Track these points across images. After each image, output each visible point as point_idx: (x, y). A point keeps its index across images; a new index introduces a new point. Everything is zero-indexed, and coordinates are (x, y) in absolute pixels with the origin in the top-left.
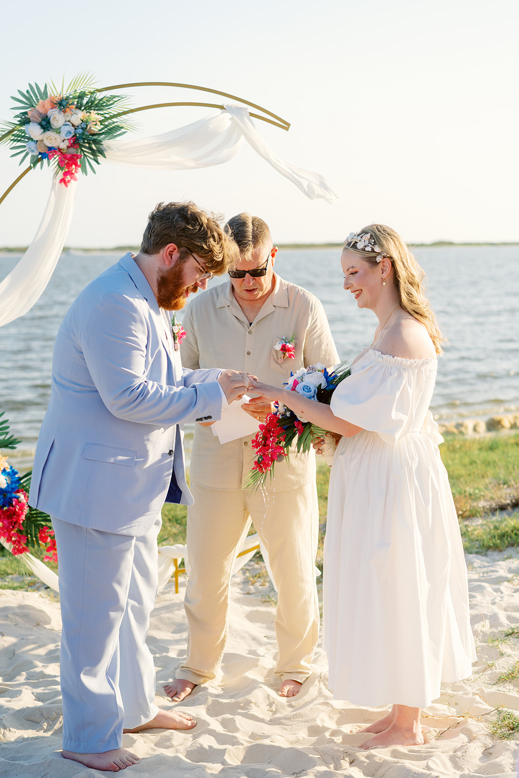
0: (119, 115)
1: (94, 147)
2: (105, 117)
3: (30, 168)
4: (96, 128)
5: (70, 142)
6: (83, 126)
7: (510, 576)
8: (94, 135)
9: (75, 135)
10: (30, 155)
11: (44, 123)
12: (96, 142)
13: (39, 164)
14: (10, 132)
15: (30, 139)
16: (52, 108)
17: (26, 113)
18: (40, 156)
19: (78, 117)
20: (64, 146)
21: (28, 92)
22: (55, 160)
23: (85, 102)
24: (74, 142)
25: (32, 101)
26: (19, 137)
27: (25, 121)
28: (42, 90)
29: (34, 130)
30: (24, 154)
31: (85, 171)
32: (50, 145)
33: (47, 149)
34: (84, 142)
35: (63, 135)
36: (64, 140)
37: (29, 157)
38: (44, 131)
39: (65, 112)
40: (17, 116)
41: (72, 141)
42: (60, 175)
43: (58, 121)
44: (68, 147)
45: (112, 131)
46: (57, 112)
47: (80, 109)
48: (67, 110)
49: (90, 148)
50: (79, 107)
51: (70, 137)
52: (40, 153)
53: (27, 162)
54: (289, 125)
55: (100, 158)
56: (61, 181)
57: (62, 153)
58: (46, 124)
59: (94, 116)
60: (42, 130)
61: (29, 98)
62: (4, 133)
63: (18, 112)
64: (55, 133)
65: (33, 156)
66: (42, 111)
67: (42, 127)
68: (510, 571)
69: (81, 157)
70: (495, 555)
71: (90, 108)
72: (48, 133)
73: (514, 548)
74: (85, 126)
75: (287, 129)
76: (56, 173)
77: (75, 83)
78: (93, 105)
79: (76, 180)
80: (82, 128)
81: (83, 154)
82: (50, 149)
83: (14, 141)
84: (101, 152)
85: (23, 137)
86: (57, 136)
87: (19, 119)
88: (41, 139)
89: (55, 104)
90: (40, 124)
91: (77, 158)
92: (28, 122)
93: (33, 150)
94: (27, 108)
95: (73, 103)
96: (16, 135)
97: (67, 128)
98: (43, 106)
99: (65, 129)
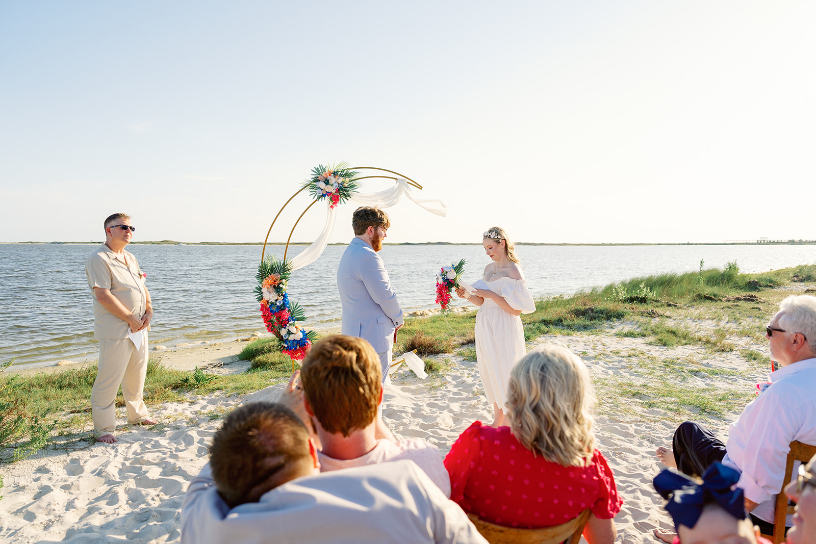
0: (355, 180)
1: (345, 192)
2: (351, 180)
3: (317, 200)
4: (346, 185)
8: (346, 188)
9: (339, 188)
11: (326, 182)
12: (346, 191)
13: (321, 199)
14: (310, 184)
15: (319, 188)
16: (330, 175)
17: (318, 177)
18: (322, 196)
19: (341, 180)
20: (334, 192)
21: (317, 168)
22: (328, 198)
23: (344, 174)
27: (316, 180)
28: (325, 167)
29: (322, 185)
30: (314, 195)
31: (341, 203)
32: (327, 191)
33: (326, 193)
34: (342, 191)
35: (334, 187)
36: (333, 189)
37: (317, 196)
39: (335, 177)
40: (312, 178)
41: (337, 190)
42: (331, 204)
43: (332, 181)
45: (352, 187)
46: (332, 177)
49: (344, 194)
50: (341, 176)
52: (322, 194)
53: (316, 198)
55: (348, 198)
57: (332, 195)
58: (327, 182)
59: (347, 180)
60: (325, 185)
61: (319, 171)
62: (306, 185)
63: (313, 176)
64: (330, 186)
66: (325, 176)
69: (340, 197)
71: (345, 176)
72: (328, 186)
74: (343, 184)
75: (421, 189)
76: (328, 203)
77: (339, 165)
79: (335, 207)
80: (341, 185)
83: (311, 189)
84: (349, 196)
85: (316, 187)
87: (314, 179)
88: (324, 188)
89: (331, 173)
90: (324, 182)
91: (338, 197)
92: (318, 181)
93: (320, 193)
94: (318, 175)
95: (339, 174)
96: (312, 186)
97: (336, 184)
98: (325, 174)
99: (334, 185)
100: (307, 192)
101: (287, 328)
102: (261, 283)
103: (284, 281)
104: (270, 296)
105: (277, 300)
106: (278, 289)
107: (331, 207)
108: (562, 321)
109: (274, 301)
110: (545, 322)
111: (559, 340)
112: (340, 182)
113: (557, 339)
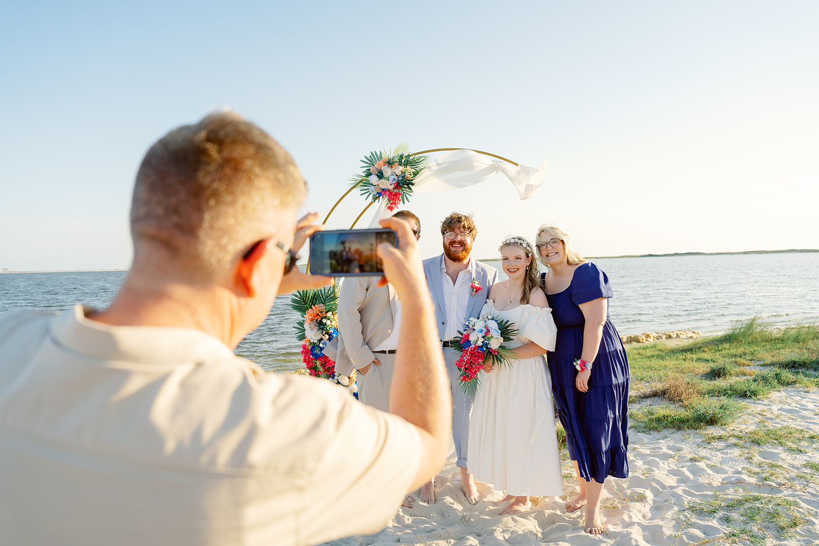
2: (416, 170)
3: (371, 203)
4: (410, 176)
5: (395, 185)
6: (402, 175)
7: (672, 453)
8: (409, 180)
9: (398, 181)
10: (372, 195)
11: (379, 174)
13: (377, 200)
14: (361, 181)
15: (372, 184)
16: (384, 165)
17: (370, 169)
18: (378, 195)
19: (399, 170)
20: (391, 188)
21: (370, 157)
22: (386, 197)
23: (403, 160)
24: (397, 185)
25: (373, 162)
26: (366, 184)
27: (369, 174)
28: (379, 155)
29: (374, 179)
30: (368, 194)
31: (403, 202)
32: (383, 188)
33: (382, 191)
34: (403, 185)
35: (391, 180)
36: (391, 185)
37: (371, 195)
38: (380, 179)
39: (391, 167)
40: (364, 172)
42: (389, 205)
43: (387, 173)
44: (394, 189)
46: (387, 168)
47: (401, 165)
48: (393, 166)
52: (378, 193)
53: (370, 199)
57: (390, 192)
58: (380, 175)
59: (408, 168)
61: (372, 160)
62: (358, 182)
63: (365, 169)
64: (386, 180)
65: (374, 195)
66: (378, 167)
68: (669, 448)
69: (402, 193)
70: (655, 434)
71: (407, 164)
73: (667, 430)
76: (387, 204)
77: (397, 149)
78: (408, 163)
80: (402, 177)
82: (383, 189)
83: (363, 186)
85: (368, 184)
86: (387, 182)
87: (366, 173)
88: (378, 184)
89: (386, 162)
90: (377, 175)
91: (399, 195)
92: (371, 174)
93: (374, 191)
94: (370, 166)
95: (397, 162)
96: (364, 183)
97: (393, 177)
98: (379, 164)
99: (392, 178)
101: (336, 377)
102: (303, 316)
103: (329, 314)
104: (312, 335)
105: (322, 339)
106: (321, 326)
107: (390, 209)
109: (316, 341)
110: (793, 366)
111: (811, 399)
112: (399, 173)
113: (808, 397)
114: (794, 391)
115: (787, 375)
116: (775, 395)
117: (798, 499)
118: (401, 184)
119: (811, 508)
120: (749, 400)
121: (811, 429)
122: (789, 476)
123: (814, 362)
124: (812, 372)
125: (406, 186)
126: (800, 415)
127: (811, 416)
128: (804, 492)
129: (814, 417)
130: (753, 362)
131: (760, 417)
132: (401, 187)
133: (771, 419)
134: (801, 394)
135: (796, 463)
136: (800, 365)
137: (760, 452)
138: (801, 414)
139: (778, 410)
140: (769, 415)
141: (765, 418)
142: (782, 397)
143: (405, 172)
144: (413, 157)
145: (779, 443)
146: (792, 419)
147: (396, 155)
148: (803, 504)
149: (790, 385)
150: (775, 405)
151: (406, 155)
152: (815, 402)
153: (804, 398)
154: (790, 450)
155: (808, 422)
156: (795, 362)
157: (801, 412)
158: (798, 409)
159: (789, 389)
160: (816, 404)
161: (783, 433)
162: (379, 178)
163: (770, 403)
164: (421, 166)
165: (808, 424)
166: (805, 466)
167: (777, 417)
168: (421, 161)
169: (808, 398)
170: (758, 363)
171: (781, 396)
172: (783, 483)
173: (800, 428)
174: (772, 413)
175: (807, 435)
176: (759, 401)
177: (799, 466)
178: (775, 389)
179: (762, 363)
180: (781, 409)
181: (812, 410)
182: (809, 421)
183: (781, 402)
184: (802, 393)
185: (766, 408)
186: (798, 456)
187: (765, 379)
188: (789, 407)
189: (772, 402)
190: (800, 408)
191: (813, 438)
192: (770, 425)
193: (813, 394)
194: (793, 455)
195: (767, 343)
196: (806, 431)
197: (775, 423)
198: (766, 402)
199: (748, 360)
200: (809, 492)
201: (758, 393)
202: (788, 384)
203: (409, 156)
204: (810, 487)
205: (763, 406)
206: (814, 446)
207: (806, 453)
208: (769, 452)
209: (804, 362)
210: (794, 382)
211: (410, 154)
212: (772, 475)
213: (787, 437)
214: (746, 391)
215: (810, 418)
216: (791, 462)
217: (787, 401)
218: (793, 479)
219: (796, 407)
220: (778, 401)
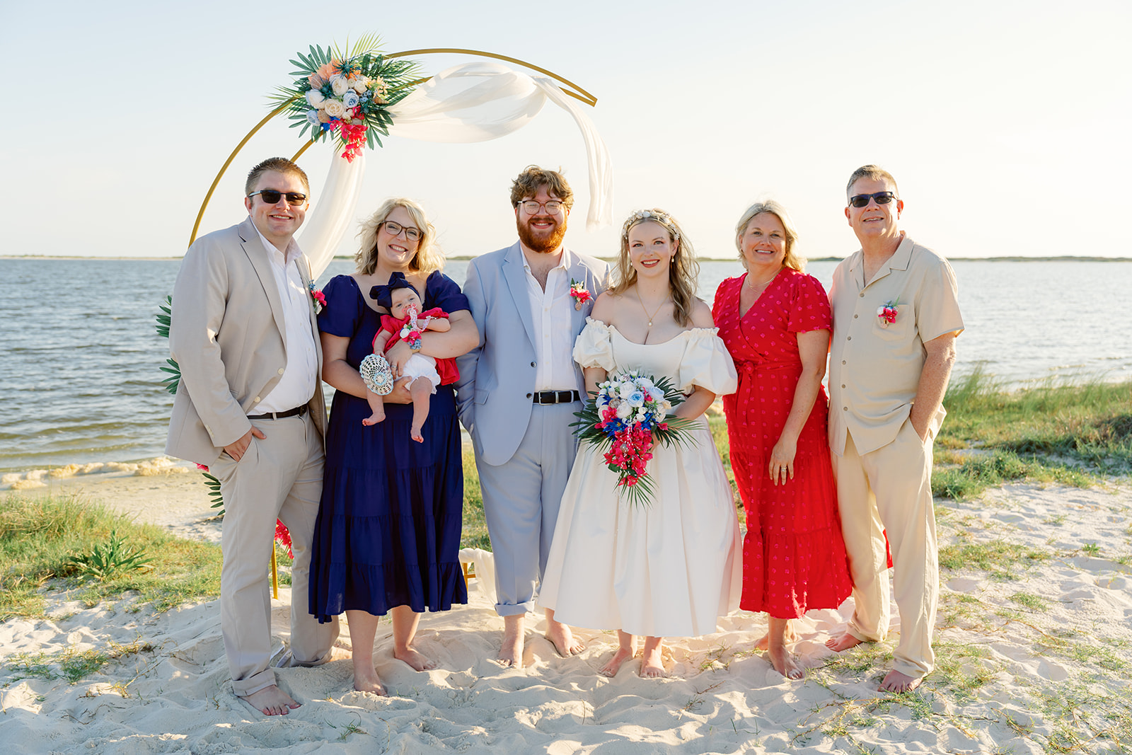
1: (381, 118)
2: (393, 86)
3: (312, 141)
4: (382, 97)
5: (354, 111)
6: (368, 94)
8: (381, 105)
9: (360, 104)
10: (311, 126)
11: (325, 89)
12: (384, 113)
13: (321, 138)
14: (290, 100)
15: (311, 108)
16: (335, 73)
17: (307, 79)
18: (322, 128)
19: (363, 83)
20: (347, 115)
21: (309, 56)
22: (338, 133)
23: (370, 66)
24: (358, 112)
25: (313, 65)
26: (300, 106)
27: (306, 88)
28: (325, 53)
29: (314, 97)
30: (305, 124)
31: (372, 146)
32: (332, 115)
33: (329, 120)
34: (370, 112)
35: (346, 103)
36: (347, 110)
37: (310, 128)
38: (326, 99)
39: (348, 78)
40: (297, 83)
41: (356, 111)
42: (343, 150)
43: (340, 87)
44: (352, 118)
46: (339, 77)
47: (366, 74)
48: (351, 75)
49: (378, 119)
50: (365, 72)
51: (354, 106)
52: (322, 125)
53: (308, 135)
54: (595, 100)
55: (389, 130)
56: (343, 156)
57: (345, 124)
58: (327, 91)
59: (380, 80)
60: (324, 97)
61: (312, 61)
62: (284, 101)
63: (298, 78)
64: (337, 101)
65: (315, 128)
66: (323, 76)
67: (323, 93)
69: (367, 128)
71: (376, 74)
72: (330, 101)
74: (370, 94)
75: (593, 105)
76: (339, 147)
78: (379, 71)
79: (361, 155)
80: (367, 97)
81: (369, 126)
82: (332, 118)
83: (295, 110)
85: (304, 106)
86: (340, 104)
87: (300, 86)
88: (322, 107)
89: (338, 68)
90: (321, 91)
91: (362, 130)
92: (309, 88)
93: (314, 121)
94: (308, 73)
95: (358, 68)
96: (296, 103)
97: (351, 96)
98: (324, 71)
99: (348, 97)
100: (283, 119)
107: (346, 155)
108: (1075, 446)
110: (1027, 448)
111: (1045, 500)
112: (362, 89)
113: (1039, 496)
114: (1021, 487)
115: (1014, 462)
116: (990, 494)
117: (991, 646)
118: (366, 111)
119: (1006, 658)
120: (950, 502)
121: (1032, 545)
122: (985, 613)
123: (1060, 442)
124: (1054, 459)
125: (374, 115)
126: (1022, 525)
127: (1038, 525)
128: (1002, 637)
129: (1043, 526)
130: (969, 442)
131: (960, 527)
132: (366, 116)
133: (977, 530)
134: (1030, 493)
135: (1001, 595)
136: (1038, 447)
137: (949, 580)
138: (1023, 522)
139: (991, 518)
140: (975, 525)
141: (968, 530)
142: (1000, 497)
143: (373, 89)
144: (390, 60)
145: (981, 566)
146: (1009, 530)
147: (357, 55)
148: (996, 654)
149: (1016, 478)
150: (988, 510)
151: (377, 56)
152: (1048, 505)
153: (1034, 498)
154: (996, 577)
155: (1031, 535)
156: (1031, 443)
157: (1023, 519)
158: (1021, 515)
159: (1015, 484)
160: (1049, 507)
161: (990, 551)
162: (325, 96)
163: (981, 507)
164: (404, 78)
165: (1030, 537)
166: (1012, 600)
167: (987, 527)
168: (403, 70)
169: (1041, 499)
170: (977, 444)
171: (1000, 495)
172: (975, 625)
173: (1016, 543)
174: (980, 521)
175: (1024, 554)
176: (964, 504)
177: (1004, 599)
178: (993, 485)
179: (982, 444)
180: (995, 516)
181: (1041, 517)
182: (1033, 533)
183: (998, 505)
184: (1032, 491)
185: (972, 514)
186: (1004, 585)
187: (979, 470)
188: (1008, 513)
189: (984, 505)
190: (1024, 514)
191: (1032, 558)
192: (973, 540)
193: (1048, 493)
194: (999, 583)
195: (996, 412)
196: (1025, 548)
197: (982, 536)
198: (975, 504)
199: (961, 439)
200: (1009, 637)
201: (964, 490)
202: (1014, 477)
203: (381, 58)
204: (1012, 629)
205: (969, 512)
206: (1032, 569)
207: (1018, 580)
208: (963, 579)
209: (1044, 442)
210: (1024, 474)
211: (384, 54)
212: (960, 613)
213: (994, 556)
214: (946, 489)
215: (1036, 529)
216: (993, 593)
217: (1007, 504)
218: (991, 619)
219: (1019, 512)
220: (993, 502)
